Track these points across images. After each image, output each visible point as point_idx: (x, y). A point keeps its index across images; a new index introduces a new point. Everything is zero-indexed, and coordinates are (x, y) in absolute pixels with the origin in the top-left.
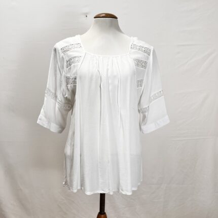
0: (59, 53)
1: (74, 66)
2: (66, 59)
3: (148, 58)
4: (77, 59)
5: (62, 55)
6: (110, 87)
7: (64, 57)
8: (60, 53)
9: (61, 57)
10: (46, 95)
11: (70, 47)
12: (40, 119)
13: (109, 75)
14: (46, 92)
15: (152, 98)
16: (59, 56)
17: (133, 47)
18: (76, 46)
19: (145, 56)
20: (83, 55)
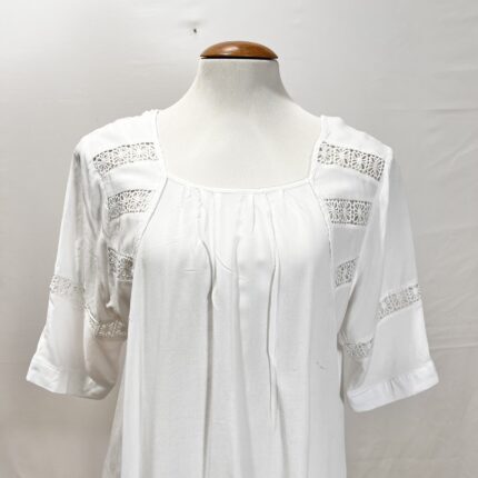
0: (88, 171)
1: (128, 221)
2: (108, 192)
3: (374, 190)
4: (137, 199)
5: (96, 177)
6: (243, 300)
7: (102, 185)
8: (91, 172)
9: (93, 183)
10: (52, 295)
11: (121, 155)
12: (36, 369)
13: (240, 259)
14: (52, 287)
15: (384, 306)
16: (89, 182)
17: (327, 153)
18: (139, 152)
19: (364, 182)
20: (157, 186)
